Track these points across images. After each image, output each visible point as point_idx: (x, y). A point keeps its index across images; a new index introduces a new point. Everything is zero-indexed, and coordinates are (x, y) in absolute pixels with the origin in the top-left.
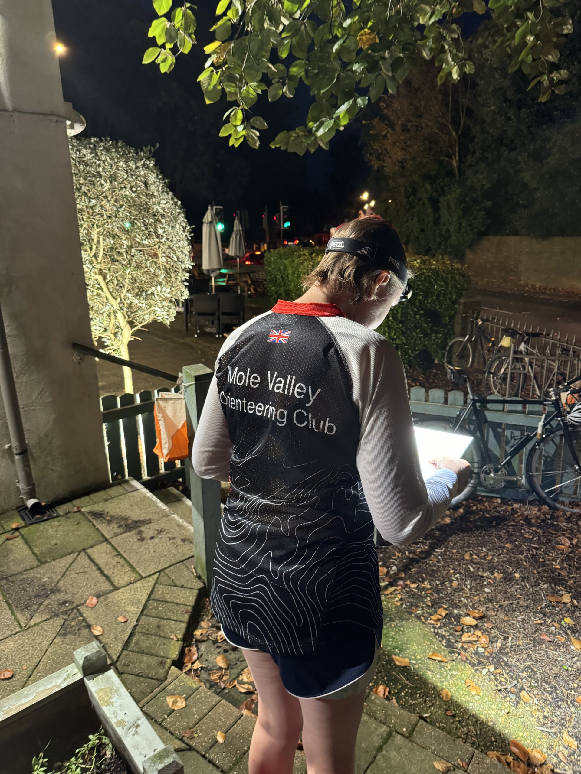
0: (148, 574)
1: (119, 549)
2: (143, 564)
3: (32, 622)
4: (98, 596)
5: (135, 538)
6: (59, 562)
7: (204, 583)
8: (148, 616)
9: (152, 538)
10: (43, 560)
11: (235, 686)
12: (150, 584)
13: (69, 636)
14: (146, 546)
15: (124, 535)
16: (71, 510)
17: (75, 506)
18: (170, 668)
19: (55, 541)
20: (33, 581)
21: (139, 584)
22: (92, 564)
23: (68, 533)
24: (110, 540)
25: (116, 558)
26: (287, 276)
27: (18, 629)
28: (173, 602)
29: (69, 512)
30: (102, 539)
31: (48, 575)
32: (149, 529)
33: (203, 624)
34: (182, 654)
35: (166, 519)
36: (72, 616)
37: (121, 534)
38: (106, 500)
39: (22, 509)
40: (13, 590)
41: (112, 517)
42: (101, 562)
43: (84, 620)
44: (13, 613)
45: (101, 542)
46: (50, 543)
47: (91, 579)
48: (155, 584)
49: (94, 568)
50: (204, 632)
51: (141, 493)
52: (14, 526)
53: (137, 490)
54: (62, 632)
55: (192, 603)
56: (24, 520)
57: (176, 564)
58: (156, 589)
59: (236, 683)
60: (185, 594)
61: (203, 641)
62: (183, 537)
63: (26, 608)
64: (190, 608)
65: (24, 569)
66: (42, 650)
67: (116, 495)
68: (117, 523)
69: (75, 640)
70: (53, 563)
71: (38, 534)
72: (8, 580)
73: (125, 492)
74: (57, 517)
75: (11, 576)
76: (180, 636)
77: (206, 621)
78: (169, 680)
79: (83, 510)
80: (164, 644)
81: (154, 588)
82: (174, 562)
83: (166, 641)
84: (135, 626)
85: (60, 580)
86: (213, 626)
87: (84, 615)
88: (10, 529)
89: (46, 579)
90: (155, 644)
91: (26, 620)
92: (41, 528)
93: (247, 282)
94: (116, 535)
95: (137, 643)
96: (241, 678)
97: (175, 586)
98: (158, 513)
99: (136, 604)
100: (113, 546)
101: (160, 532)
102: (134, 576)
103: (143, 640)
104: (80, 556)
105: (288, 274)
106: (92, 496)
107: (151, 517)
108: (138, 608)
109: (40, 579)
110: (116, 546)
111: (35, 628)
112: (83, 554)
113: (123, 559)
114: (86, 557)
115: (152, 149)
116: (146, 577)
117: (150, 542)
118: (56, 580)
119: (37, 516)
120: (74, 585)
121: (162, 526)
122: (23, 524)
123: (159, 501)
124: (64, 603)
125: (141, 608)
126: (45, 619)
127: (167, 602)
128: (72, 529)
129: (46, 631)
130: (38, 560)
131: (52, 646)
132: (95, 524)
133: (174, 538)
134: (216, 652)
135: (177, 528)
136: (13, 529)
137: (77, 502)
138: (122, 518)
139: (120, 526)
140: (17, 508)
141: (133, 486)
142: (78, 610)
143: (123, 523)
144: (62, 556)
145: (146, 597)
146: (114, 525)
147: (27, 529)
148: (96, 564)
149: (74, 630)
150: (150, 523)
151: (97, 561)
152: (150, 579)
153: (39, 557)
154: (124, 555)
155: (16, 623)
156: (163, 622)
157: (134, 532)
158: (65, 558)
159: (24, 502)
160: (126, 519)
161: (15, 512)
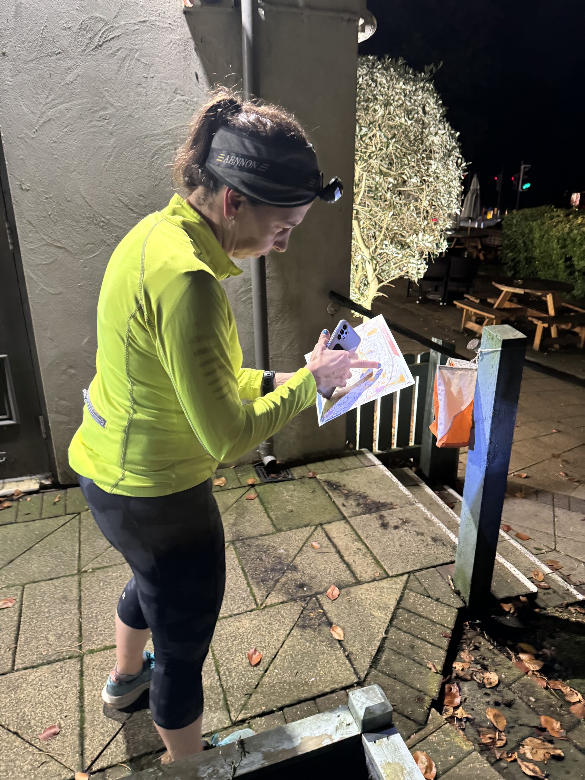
0: (395, 573)
1: (360, 532)
2: (389, 557)
3: (269, 601)
4: (340, 588)
5: (377, 524)
6: (295, 533)
7: (464, 602)
8: (399, 629)
9: (396, 527)
10: (279, 527)
11: (515, 760)
12: (398, 587)
13: (308, 631)
14: (390, 536)
15: (364, 516)
16: (306, 474)
17: (310, 471)
18: (429, 709)
19: (290, 508)
20: (268, 550)
21: (384, 583)
22: (330, 545)
23: (304, 501)
24: (349, 519)
25: (356, 543)
26: (532, 241)
27: (254, 607)
28: (427, 618)
29: (303, 477)
30: (340, 517)
31: (283, 546)
32: (392, 515)
33: (464, 655)
34: (442, 693)
35: (410, 508)
36: (311, 605)
37: (360, 515)
38: (342, 471)
39: (258, 463)
40: (250, 557)
41: (350, 491)
42: (340, 544)
43: (324, 614)
44: (249, 585)
45: (340, 520)
46: (285, 509)
47: (329, 563)
48: (405, 588)
49: (333, 550)
50: (466, 667)
51: (380, 470)
52: (250, 482)
53: (375, 465)
54: (300, 623)
55: (452, 626)
56: (259, 477)
57: (428, 568)
58: (406, 596)
59: (515, 755)
60: (443, 611)
61: (466, 680)
62: (433, 535)
63: (262, 581)
64: (449, 632)
65: (260, 533)
66: (279, 640)
67: (353, 466)
68: (355, 500)
69: (315, 637)
70: (289, 532)
71: (274, 496)
72: (244, 543)
73: (361, 465)
74: (292, 479)
75: (247, 539)
76: (439, 668)
77: (467, 651)
78: (430, 727)
79: (318, 477)
80: (421, 673)
81: (403, 593)
82: (426, 565)
83: (422, 669)
84: (384, 639)
85: (296, 556)
86: (476, 662)
87: (324, 608)
88: (245, 484)
89: (282, 551)
90: (410, 670)
91: (263, 596)
92: (276, 489)
93: (476, 247)
94: (355, 514)
95: (387, 663)
96: (522, 750)
97: (429, 597)
98: (401, 498)
99: (384, 609)
100: (352, 527)
101: (405, 522)
102: (378, 572)
103: (395, 660)
104: (317, 532)
105: (534, 238)
106: (327, 462)
107: (393, 501)
108: (386, 615)
109: (276, 550)
110: (355, 527)
111: (272, 609)
112: (319, 528)
113: (364, 546)
114: (324, 534)
115: (434, 68)
116: (392, 577)
117: (394, 531)
118: (293, 555)
119: (273, 475)
120: (312, 565)
121: (407, 515)
122: (259, 482)
123: (399, 483)
124: (302, 586)
125: (390, 616)
126: (281, 600)
127: (420, 616)
128: (307, 496)
129: (283, 616)
130: (274, 526)
131: (290, 638)
132: (332, 496)
133: (422, 534)
134: (483, 701)
135: (424, 522)
136: (249, 485)
137: (311, 466)
138: (360, 495)
139: (358, 505)
140: (254, 463)
141: (370, 460)
142: (317, 599)
143: (361, 501)
144: (297, 528)
145: (394, 603)
146: (352, 502)
147: (262, 487)
148: (335, 546)
149: (314, 625)
150: (393, 508)
151: (336, 541)
152: (398, 580)
153: (275, 523)
154: (365, 541)
155: (251, 597)
156: (418, 642)
157: (374, 515)
158: (301, 530)
159: (260, 458)
160: (365, 497)
161: (251, 466)
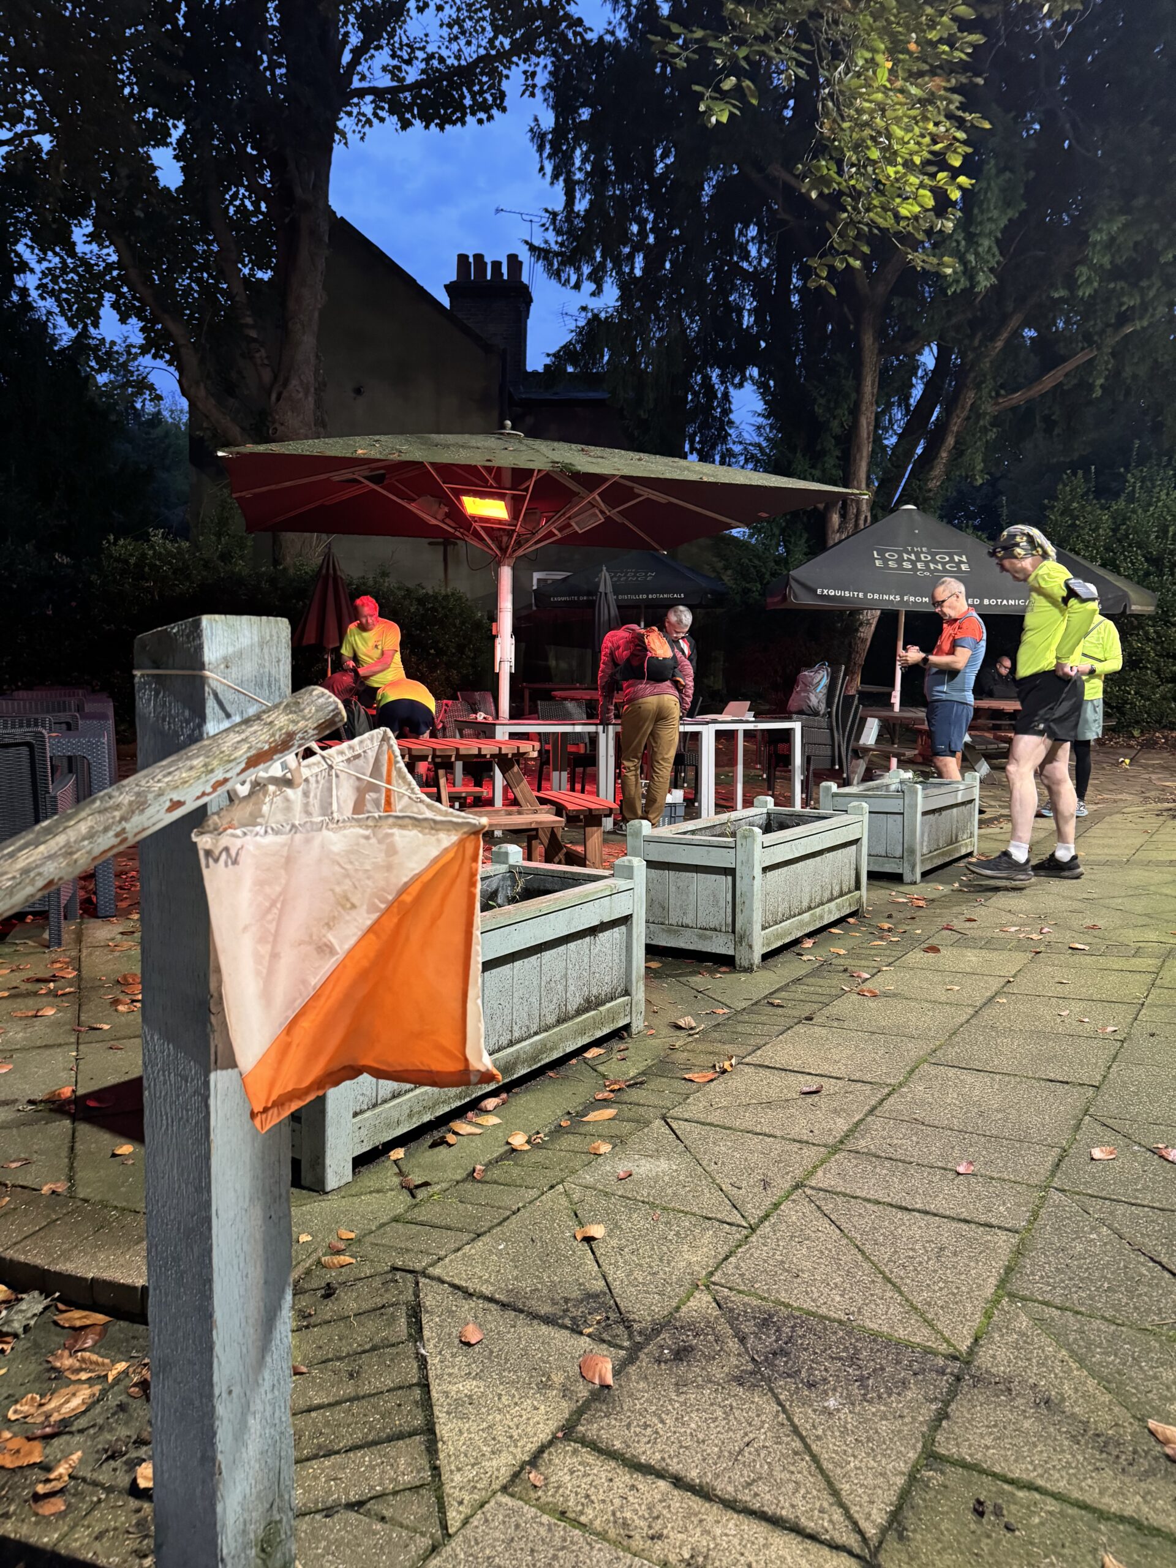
8: (399, 1388)
12: (459, 1478)
28: (342, 1452)
43: (575, 1330)
48: (437, 1484)
58: (424, 1462)
99: (457, 1404)
102: (540, 1488)
108: (446, 1394)
116: (492, 1496)
126: (685, 1310)
127: (362, 1446)
142: (620, 1347)
145: (442, 1433)
152: (471, 1498)
156: (348, 1389)
